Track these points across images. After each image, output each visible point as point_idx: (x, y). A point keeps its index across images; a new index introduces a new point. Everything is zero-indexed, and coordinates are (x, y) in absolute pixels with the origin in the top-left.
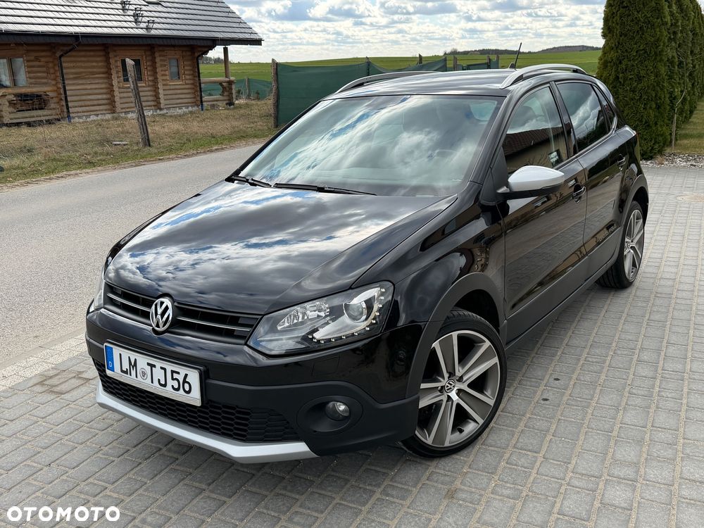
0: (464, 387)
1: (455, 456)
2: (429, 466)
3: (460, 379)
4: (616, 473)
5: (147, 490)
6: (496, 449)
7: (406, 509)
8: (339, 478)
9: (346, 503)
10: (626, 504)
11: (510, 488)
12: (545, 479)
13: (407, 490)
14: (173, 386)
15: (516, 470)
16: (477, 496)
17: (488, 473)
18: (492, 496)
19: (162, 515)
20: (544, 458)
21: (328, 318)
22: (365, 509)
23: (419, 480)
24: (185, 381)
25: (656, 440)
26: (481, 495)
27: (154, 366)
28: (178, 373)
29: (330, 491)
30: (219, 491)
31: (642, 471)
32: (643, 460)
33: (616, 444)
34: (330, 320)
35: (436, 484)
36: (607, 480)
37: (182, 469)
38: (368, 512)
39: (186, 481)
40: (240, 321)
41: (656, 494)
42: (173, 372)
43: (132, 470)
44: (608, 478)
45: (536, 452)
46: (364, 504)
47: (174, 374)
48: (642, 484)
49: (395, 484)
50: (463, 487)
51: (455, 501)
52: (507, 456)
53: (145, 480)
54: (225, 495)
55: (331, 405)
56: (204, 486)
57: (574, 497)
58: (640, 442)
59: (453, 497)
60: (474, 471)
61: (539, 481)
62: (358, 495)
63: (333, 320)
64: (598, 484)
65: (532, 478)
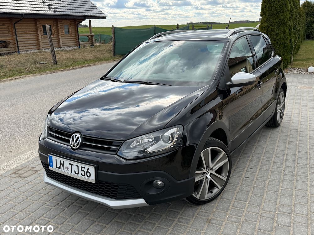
0: (213, 172)
1: (209, 204)
2: (198, 208)
3: (211, 169)
4: (282, 210)
5: (68, 222)
6: (227, 200)
7: (189, 228)
8: (157, 215)
9: (161, 226)
10: (288, 224)
11: (235, 218)
12: (250, 214)
13: (189, 220)
14: (82, 174)
15: (237, 209)
16: (221, 222)
17: (225, 211)
18: (227, 221)
19: (76, 233)
20: (249, 204)
21: (153, 142)
22: (170, 228)
23: (194, 215)
24: (87, 172)
25: (298, 195)
26: (222, 221)
27: (73, 165)
28: (84, 168)
29: (154, 221)
30: (102, 222)
31: (293, 209)
32: (293, 204)
33: (280, 197)
34: (155, 143)
35: (202, 217)
36: (278, 213)
37: (84, 212)
38: (172, 230)
39: (87, 217)
40: (113, 144)
41: (301, 219)
42: (82, 167)
43: (61, 212)
44: (279, 212)
45: (245, 201)
46: (170, 226)
47: (82, 168)
48: (294, 215)
49: (183, 217)
50: (214, 218)
51: (211, 224)
52: (232, 203)
53: (67, 217)
54: (105, 223)
55: (155, 181)
56: (95, 220)
57: (265, 221)
58: (291, 196)
59: (210, 223)
60: (218, 210)
61: (248, 214)
62: (167, 222)
63: (156, 143)
64: (274, 215)
65: (245, 213)
